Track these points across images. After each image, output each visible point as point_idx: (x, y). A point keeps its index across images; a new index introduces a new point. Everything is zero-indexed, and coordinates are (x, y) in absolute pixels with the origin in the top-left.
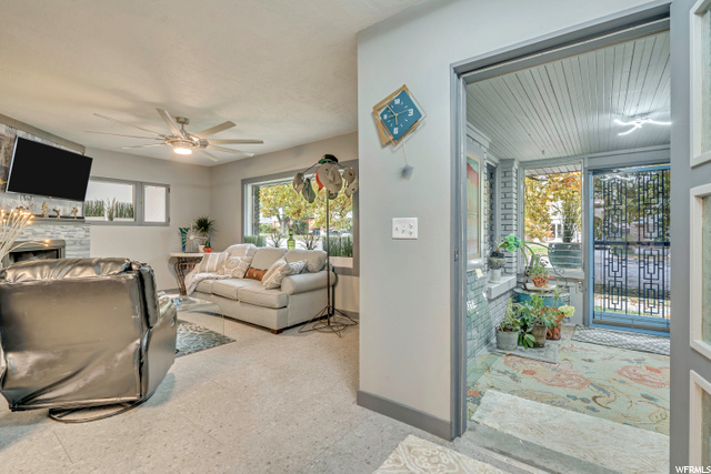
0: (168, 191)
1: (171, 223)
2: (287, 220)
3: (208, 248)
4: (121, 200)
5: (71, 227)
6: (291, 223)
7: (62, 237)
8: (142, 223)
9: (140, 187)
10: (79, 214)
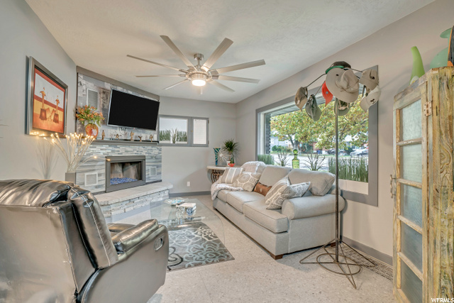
0: (208, 122)
1: (210, 145)
2: (297, 143)
3: (232, 163)
4: (180, 130)
5: (150, 147)
6: (301, 145)
7: (144, 154)
8: (191, 145)
9: (190, 120)
10: (155, 138)
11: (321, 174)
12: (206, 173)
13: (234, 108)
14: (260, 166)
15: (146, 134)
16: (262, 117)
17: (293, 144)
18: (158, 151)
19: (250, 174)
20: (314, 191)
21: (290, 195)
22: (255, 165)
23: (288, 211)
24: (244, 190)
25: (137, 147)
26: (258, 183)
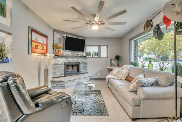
0: (107, 47)
1: (108, 57)
2: (159, 56)
3: (118, 66)
4: (95, 51)
5: (82, 59)
6: (161, 57)
7: (79, 61)
8: (100, 57)
9: (99, 46)
11: (165, 73)
12: (107, 70)
13: (119, 39)
14: (130, 67)
15: (80, 54)
16: (133, 43)
17: (156, 56)
18: (86, 60)
19: (124, 71)
20: (160, 83)
21: (142, 85)
22: (128, 67)
23: (140, 94)
24: (121, 79)
25: (77, 59)
26: (128, 76)
